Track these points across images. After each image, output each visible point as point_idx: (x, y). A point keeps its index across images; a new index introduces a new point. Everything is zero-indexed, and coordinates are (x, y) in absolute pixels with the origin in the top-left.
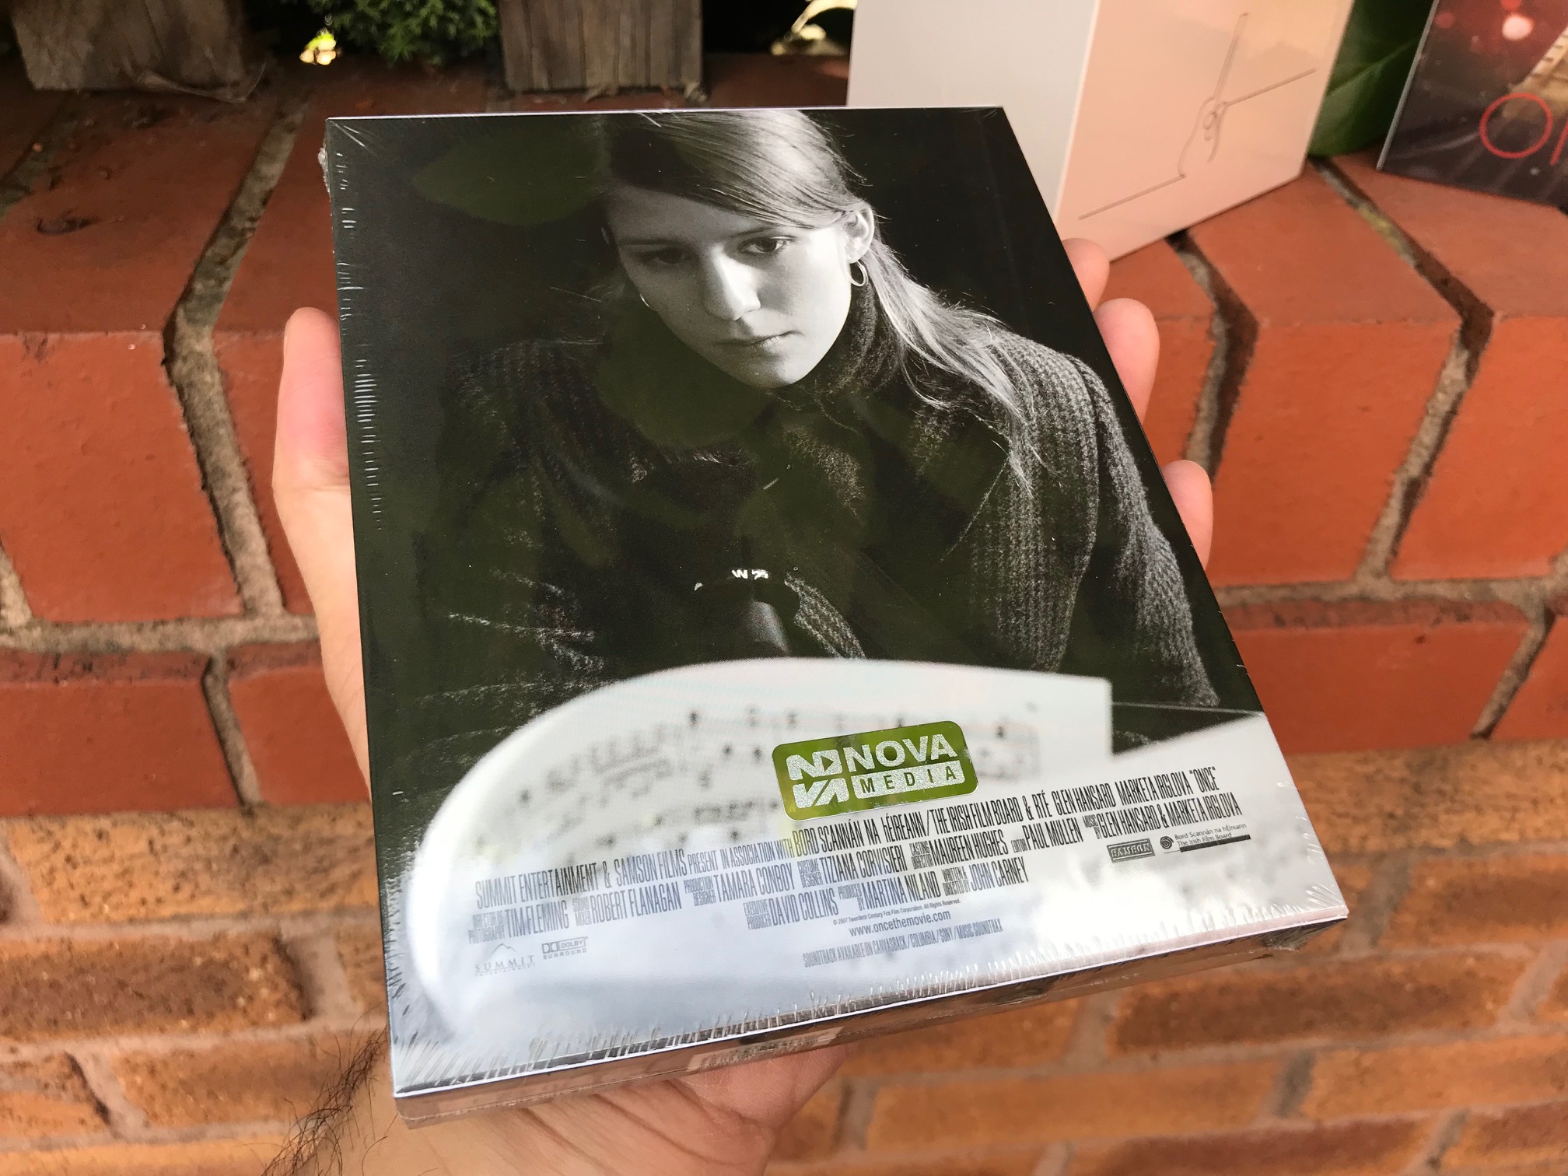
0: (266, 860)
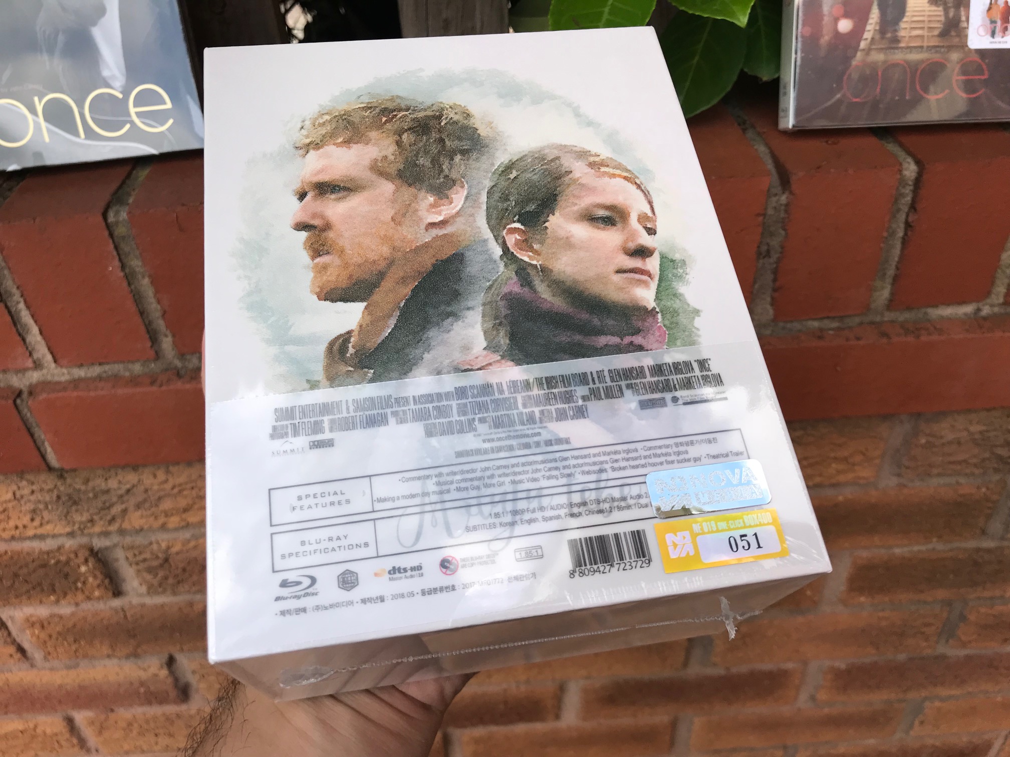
0: (75, 503)
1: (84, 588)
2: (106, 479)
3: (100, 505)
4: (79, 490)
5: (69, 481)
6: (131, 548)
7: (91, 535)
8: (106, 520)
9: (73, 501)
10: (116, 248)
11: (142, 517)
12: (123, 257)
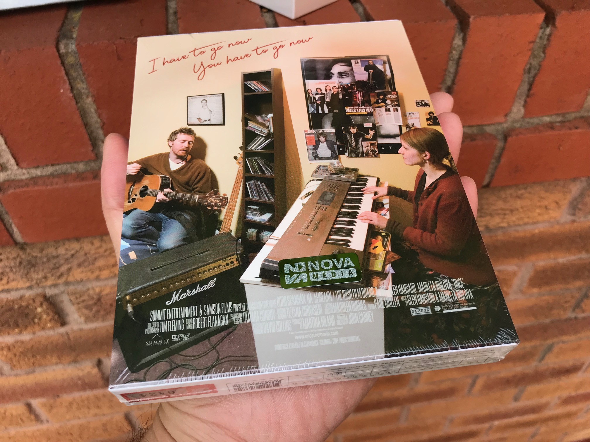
1: (40, 323)
2: (56, 248)
3: (51, 266)
4: (36, 257)
5: (28, 251)
6: (74, 293)
7: (44, 287)
8: (56, 276)
9: (32, 265)
10: (67, 74)
11: (82, 272)
12: (72, 81)
